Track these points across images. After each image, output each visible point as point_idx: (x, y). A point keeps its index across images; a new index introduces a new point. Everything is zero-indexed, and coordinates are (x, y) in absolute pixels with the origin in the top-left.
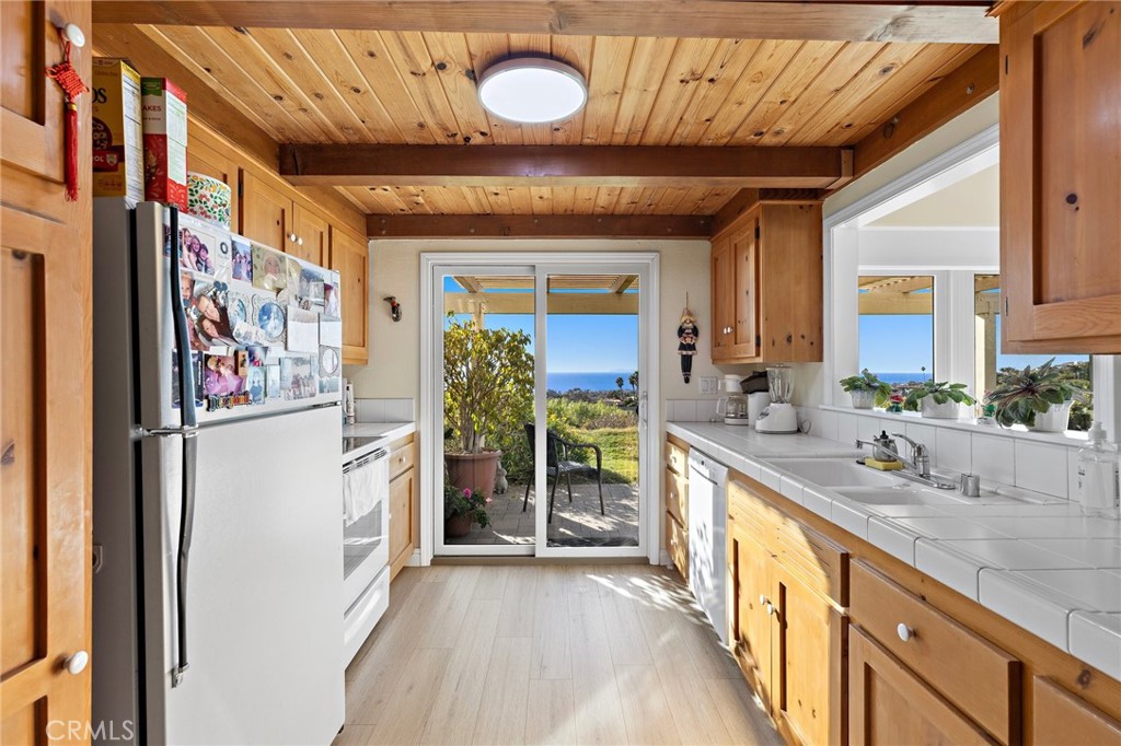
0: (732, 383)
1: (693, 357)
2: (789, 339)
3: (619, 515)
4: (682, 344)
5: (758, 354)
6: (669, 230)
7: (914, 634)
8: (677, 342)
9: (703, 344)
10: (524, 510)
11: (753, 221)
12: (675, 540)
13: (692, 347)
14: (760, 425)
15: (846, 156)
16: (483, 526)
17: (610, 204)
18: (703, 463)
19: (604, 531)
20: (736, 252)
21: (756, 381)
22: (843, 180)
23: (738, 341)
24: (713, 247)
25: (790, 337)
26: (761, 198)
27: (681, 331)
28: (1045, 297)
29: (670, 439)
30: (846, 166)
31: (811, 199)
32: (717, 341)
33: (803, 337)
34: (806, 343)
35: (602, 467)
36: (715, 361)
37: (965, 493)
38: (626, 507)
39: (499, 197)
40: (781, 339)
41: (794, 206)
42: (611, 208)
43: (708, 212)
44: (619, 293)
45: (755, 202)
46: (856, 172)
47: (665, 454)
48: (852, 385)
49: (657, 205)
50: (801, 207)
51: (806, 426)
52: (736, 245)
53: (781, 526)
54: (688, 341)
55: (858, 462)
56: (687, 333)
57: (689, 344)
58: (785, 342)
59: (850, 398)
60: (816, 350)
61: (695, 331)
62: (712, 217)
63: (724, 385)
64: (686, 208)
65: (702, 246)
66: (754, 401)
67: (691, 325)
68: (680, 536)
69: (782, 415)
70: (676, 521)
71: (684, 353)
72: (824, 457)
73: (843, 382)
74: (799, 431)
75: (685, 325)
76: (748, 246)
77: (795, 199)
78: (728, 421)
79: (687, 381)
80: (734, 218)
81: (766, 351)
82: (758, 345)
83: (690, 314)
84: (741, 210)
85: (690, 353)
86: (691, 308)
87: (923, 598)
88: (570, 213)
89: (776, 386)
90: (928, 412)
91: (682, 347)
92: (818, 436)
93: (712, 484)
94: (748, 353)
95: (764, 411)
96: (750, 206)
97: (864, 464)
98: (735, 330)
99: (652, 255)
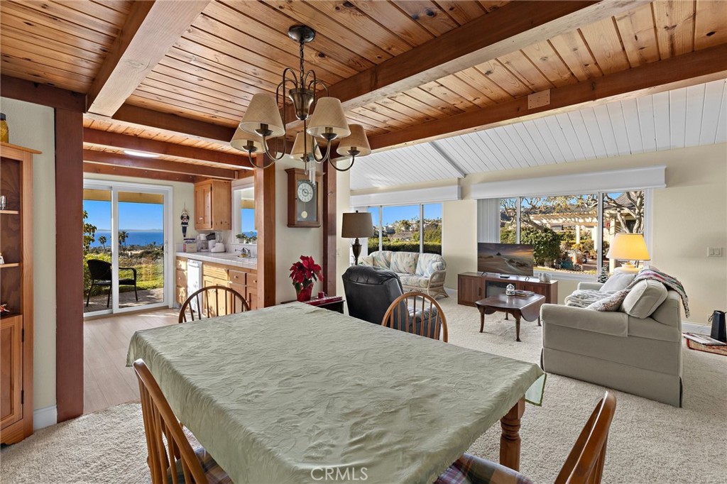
0: (203, 237)
5: (212, 227)
6: (178, 179)
8: (181, 221)
9: (191, 222)
11: (210, 185)
13: (187, 224)
15: (236, 173)
18: (193, 262)
20: (203, 192)
21: (211, 236)
22: (236, 179)
23: (205, 222)
24: (195, 187)
25: (222, 222)
27: (182, 217)
29: (178, 258)
30: (236, 176)
31: (227, 181)
32: (197, 222)
33: (226, 222)
34: (226, 224)
36: (196, 229)
40: (219, 222)
45: (211, 179)
46: (239, 178)
47: (176, 264)
48: (239, 237)
51: (227, 250)
52: (203, 189)
54: (185, 221)
56: (185, 219)
58: (220, 224)
59: (238, 240)
60: (230, 227)
61: (188, 218)
63: (200, 238)
65: (191, 185)
66: (211, 243)
67: (186, 215)
69: (219, 246)
70: (181, 287)
71: (183, 226)
73: (237, 236)
74: (225, 252)
75: (184, 215)
77: (223, 180)
78: (202, 250)
79: (184, 235)
80: (203, 181)
81: (214, 226)
82: (212, 224)
83: (186, 211)
84: (206, 179)
85: (186, 226)
89: (218, 237)
90: (252, 242)
91: (183, 223)
92: (230, 252)
93: (198, 268)
94: (208, 227)
95: (214, 246)
96: (209, 179)
97: (239, 256)
98: (204, 218)
99: (170, 187)
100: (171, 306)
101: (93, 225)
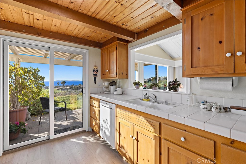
0: (106, 83)
1: (97, 77)
2: (122, 73)
3: (72, 119)
4: (94, 74)
5: (116, 77)
6: (92, 45)
7: (185, 139)
8: (93, 73)
9: (99, 74)
10: (39, 124)
11: (115, 45)
12: (94, 124)
13: (96, 75)
14: (115, 93)
15: (136, 35)
16: (25, 133)
17: (77, 34)
18: (106, 104)
19: (69, 125)
20: (109, 53)
21: (113, 83)
22: (135, 40)
23: (110, 73)
24: (101, 51)
25: (123, 73)
26: (118, 41)
27: (94, 71)
28: (193, 66)
29: (91, 98)
30: (136, 37)
31: (127, 43)
32: (103, 74)
33: (125, 73)
34: (125, 75)
35: (67, 107)
36: (102, 78)
37: (166, 104)
38: (73, 117)
39: (39, 21)
40: (121, 73)
41: (124, 44)
42: (77, 35)
43: (101, 42)
44: (69, 60)
45: (116, 41)
46: (138, 39)
47: (90, 102)
49: (90, 37)
50: (125, 44)
51: (124, 93)
52: (109, 51)
53: (137, 118)
54: (96, 73)
55: (141, 100)
56: (95, 71)
57: (96, 74)
58: (122, 74)
60: (127, 76)
61: (97, 71)
62: (102, 43)
63: (104, 84)
64: (97, 40)
65: (98, 50)
66: (112, 88)
67: (96, 69)
68: (96, 123)
69: (119, 90)
70: (94, 119)
71: (95, 76)
72: (134, 99)
73: (134, 83)
74: (122, 94)
75: (95, 69)
76: (114, 51)
77: (124, 42)
78: (105, 92)
79: (95, 83)
80: (109, 44)
81: (118, 76)
82: (116, 74)
83: (96, 66)
84: (111, 43)
85: (96, 76)
86: (96, 65)
87: (185, 131)
88: (63, 33)
89: (118, 83)
90: (153, 89)
91: (94, 75)
92: (127, 95)
93: (109, 109)
94: (113, 76)
95: (116, 90)
96: (115, 42)
97: (142, 100)
98: (109, 71)
99: (87, 50)
100: (87, 131)
101: (43, 76)
